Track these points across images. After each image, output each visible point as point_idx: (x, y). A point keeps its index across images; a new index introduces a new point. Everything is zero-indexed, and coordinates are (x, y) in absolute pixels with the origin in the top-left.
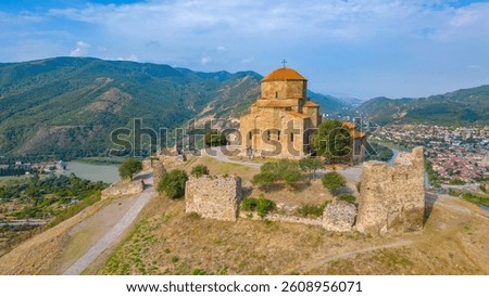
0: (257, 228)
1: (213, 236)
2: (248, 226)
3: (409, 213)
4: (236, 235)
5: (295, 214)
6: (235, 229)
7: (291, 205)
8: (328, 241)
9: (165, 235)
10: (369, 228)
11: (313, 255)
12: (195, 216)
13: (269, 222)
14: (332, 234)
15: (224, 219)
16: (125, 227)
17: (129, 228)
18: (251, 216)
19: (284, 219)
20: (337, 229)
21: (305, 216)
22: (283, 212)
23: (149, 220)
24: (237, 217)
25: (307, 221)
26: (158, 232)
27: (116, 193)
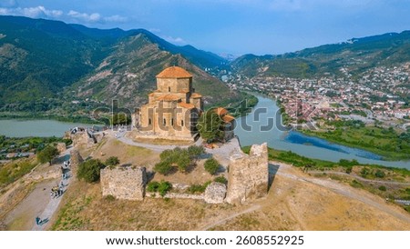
0: (159, 206)
1: (127, 214)
2: (152, 204)
3: (258, 187)
4: (144, 212)
5: (186, 192)
6: (143, 207)
7: (183, 185)
8: (208, 212)
9: (88, 217)
10: (234, 200)
11: (199, 225)
12: (111, 198)
13: (167, 199)
14: (211, 206)
15: (134, 199)
16: (52, 212)
17: (57, 212)
18: (154, 195)
19: (178, 196)
20: (214, 202)
21: (193, 193)
22: (178, 191)
23: (73, 204)
24: (144, 196)
25: (194, 197)
26: (82, 214)
27: (37, 177)
